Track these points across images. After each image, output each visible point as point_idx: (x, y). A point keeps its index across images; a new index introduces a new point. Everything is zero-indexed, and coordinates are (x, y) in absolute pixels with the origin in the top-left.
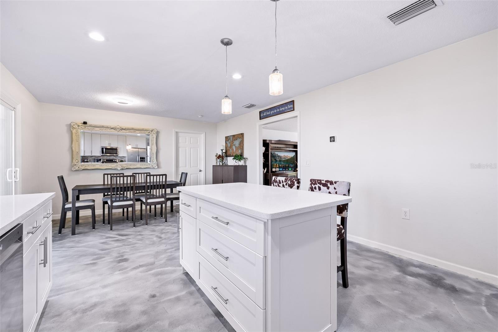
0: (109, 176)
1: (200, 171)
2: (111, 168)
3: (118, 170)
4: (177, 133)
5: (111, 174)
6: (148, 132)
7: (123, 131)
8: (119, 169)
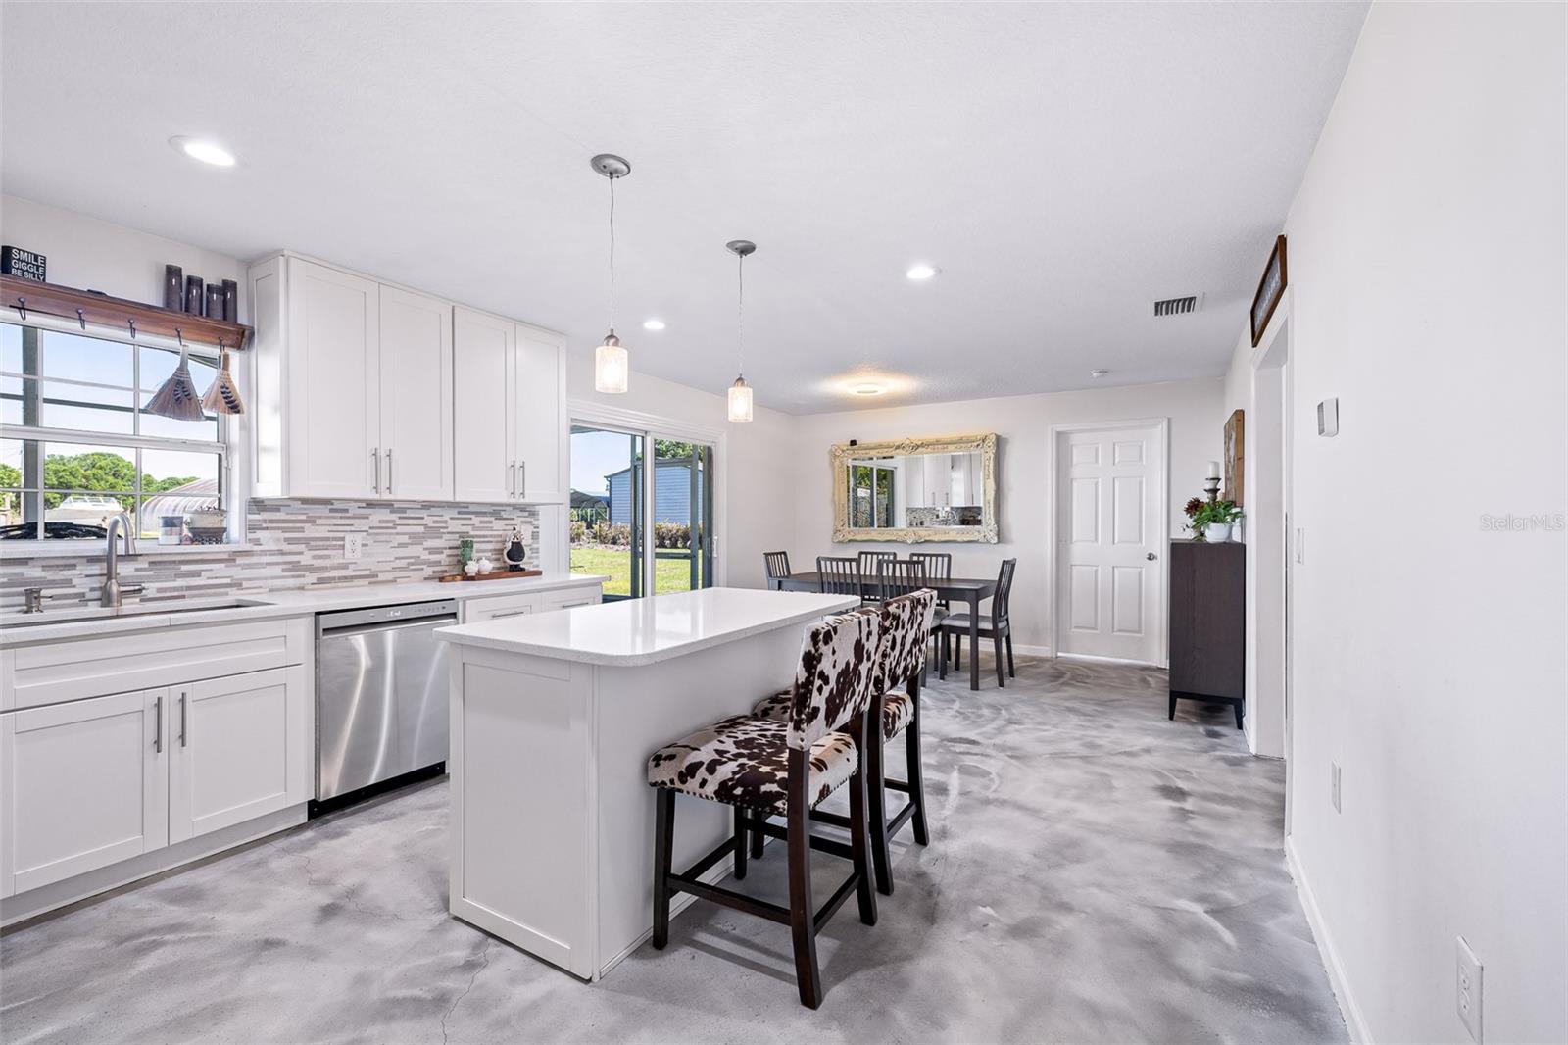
0: (875, 556)
1: (1151, 557)
2: (894, 538)
3: (907, 543)
4: (1061, 437)
5: (878, 554)
6: (976, 444)
7: (920, 449)
8: (910, 542)
